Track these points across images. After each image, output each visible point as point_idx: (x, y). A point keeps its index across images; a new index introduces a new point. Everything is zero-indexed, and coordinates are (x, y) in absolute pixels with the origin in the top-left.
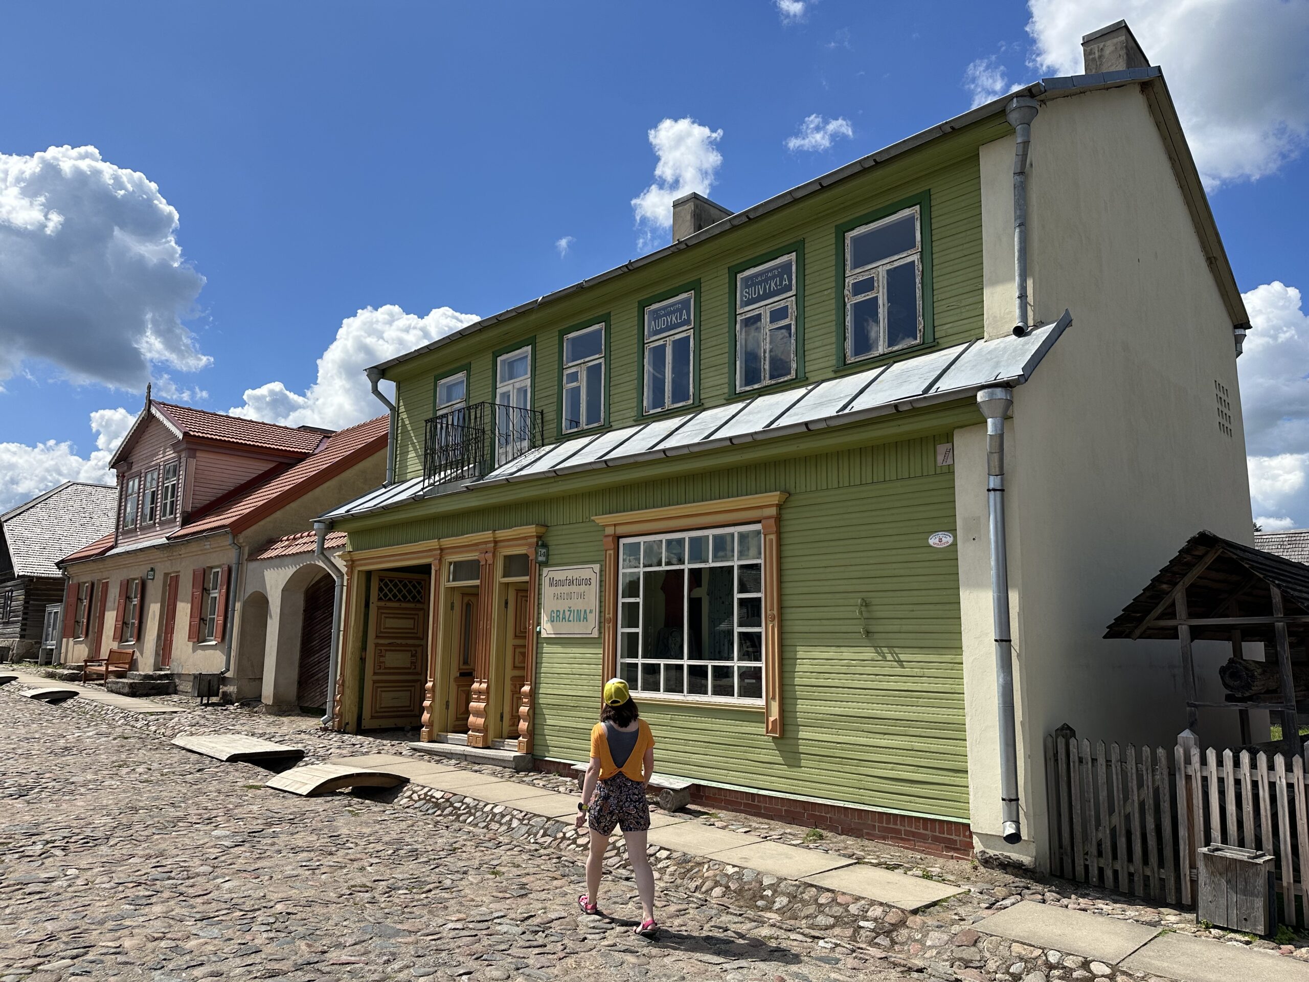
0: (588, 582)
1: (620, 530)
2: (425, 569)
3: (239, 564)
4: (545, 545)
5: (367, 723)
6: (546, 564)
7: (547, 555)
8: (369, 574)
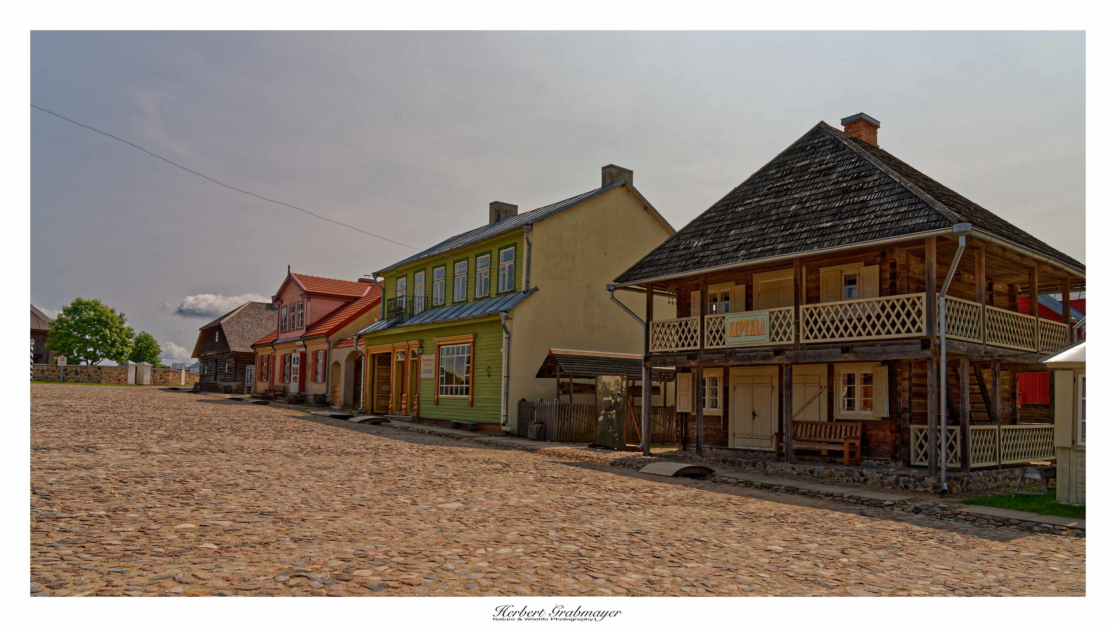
0: (432, 360)
1: (441, 343)
2: (390, 353)
3: (329, 350)
4: (421, 347)
5: (375, 411)
6: (421, 354)
7: (423, 351)
8: (374, 355)
